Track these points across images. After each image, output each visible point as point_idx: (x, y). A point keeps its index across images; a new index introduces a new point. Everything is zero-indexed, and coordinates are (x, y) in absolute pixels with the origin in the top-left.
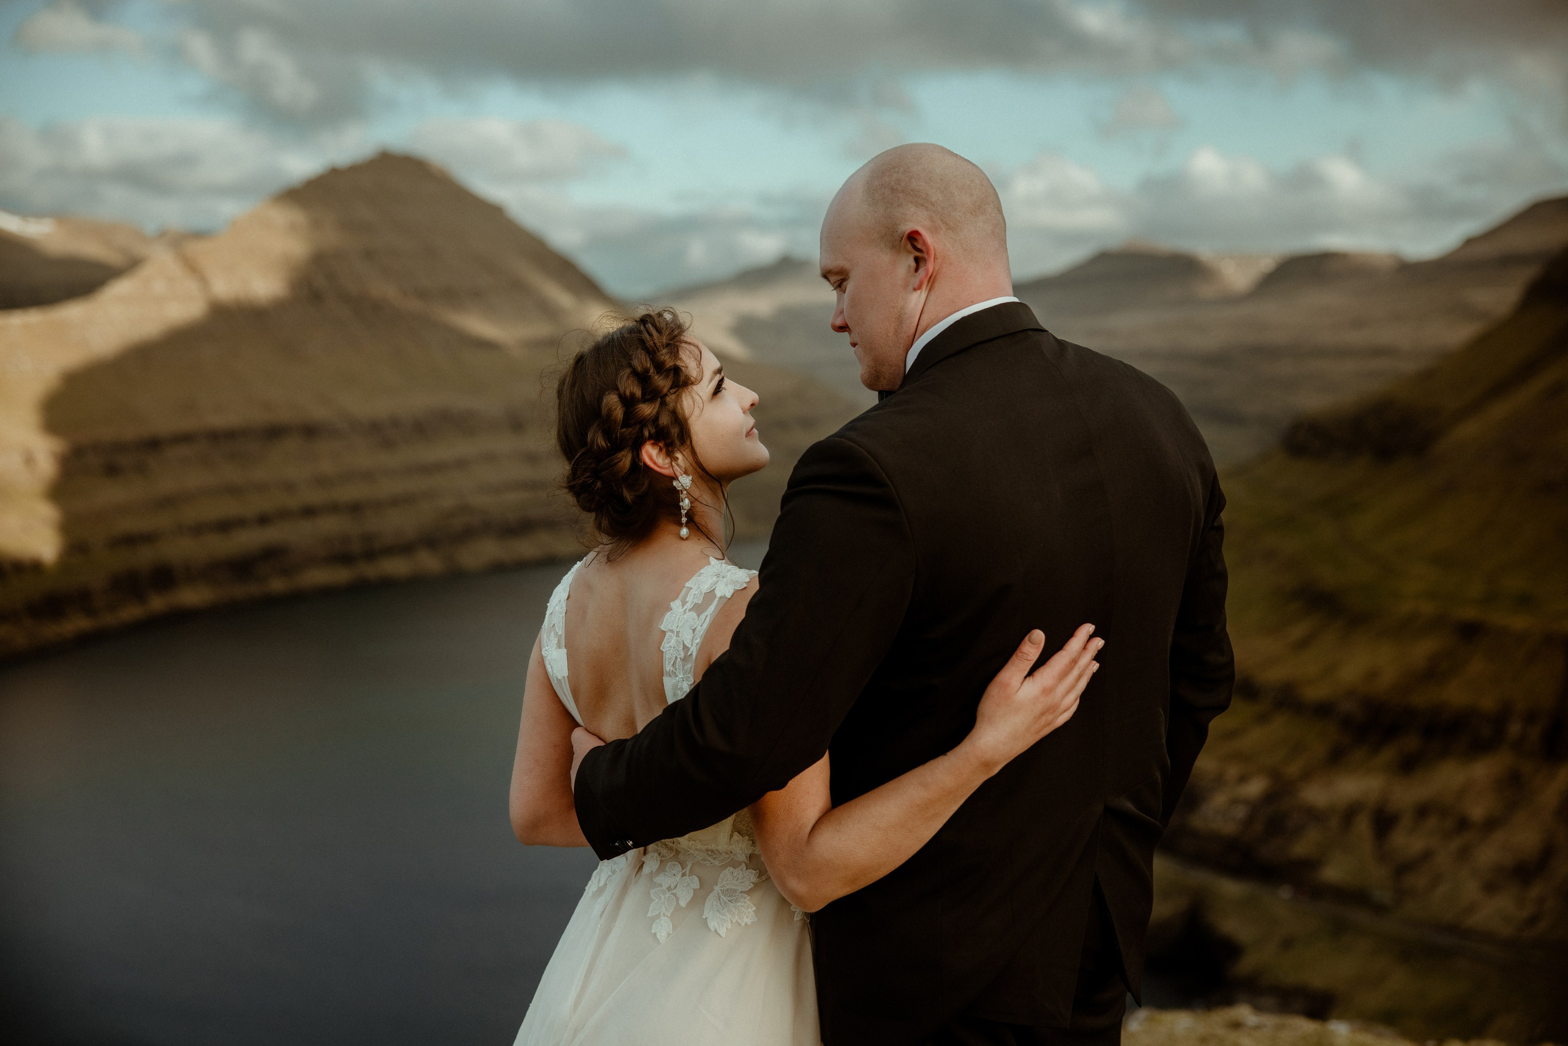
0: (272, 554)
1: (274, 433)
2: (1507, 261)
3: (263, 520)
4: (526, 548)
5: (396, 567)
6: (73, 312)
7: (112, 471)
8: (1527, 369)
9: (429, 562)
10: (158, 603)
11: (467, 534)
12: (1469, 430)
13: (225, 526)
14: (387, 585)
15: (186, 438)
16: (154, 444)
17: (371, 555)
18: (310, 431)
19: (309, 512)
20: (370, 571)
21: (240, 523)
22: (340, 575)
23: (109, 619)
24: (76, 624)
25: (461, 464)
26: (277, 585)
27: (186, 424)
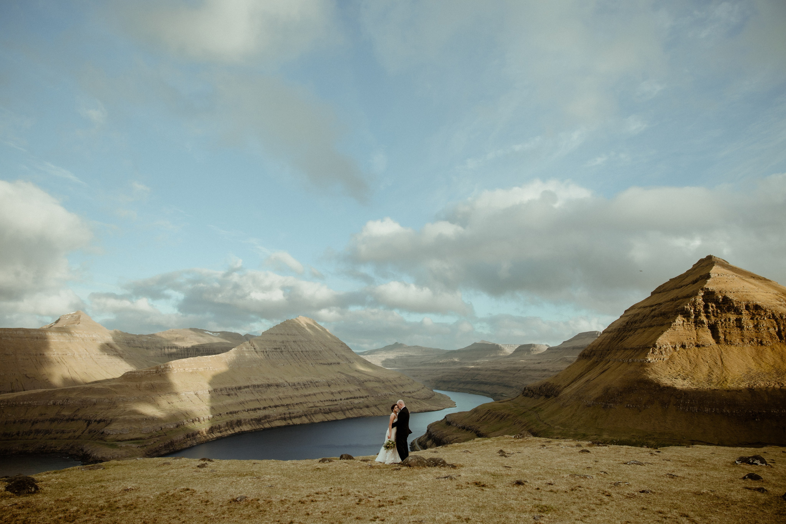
0: (266, 417)
1: (269, 386)
2: (574, 348)
3: (265, 408)
4: (330, 417)
5: (297, 421)
6: (223, 355)
7: (229, 395)
8: (581, 376)
9: (305, 420)
10: (237, 430)
11: (315, 413)
12: (567, 391)
13: (255, 410)
14: (294, 425)
15: (248, 387)
16: (240, 388)
17: (290, 418)
18: (277, 386)
19: (276, 406)
20: (291, 423)
21: (259, 409)
22: (283, 423)
23: (225, 434)
24: (217, 435)
25: (315, 395)
26: (267, 426)
27: (248, 384)
